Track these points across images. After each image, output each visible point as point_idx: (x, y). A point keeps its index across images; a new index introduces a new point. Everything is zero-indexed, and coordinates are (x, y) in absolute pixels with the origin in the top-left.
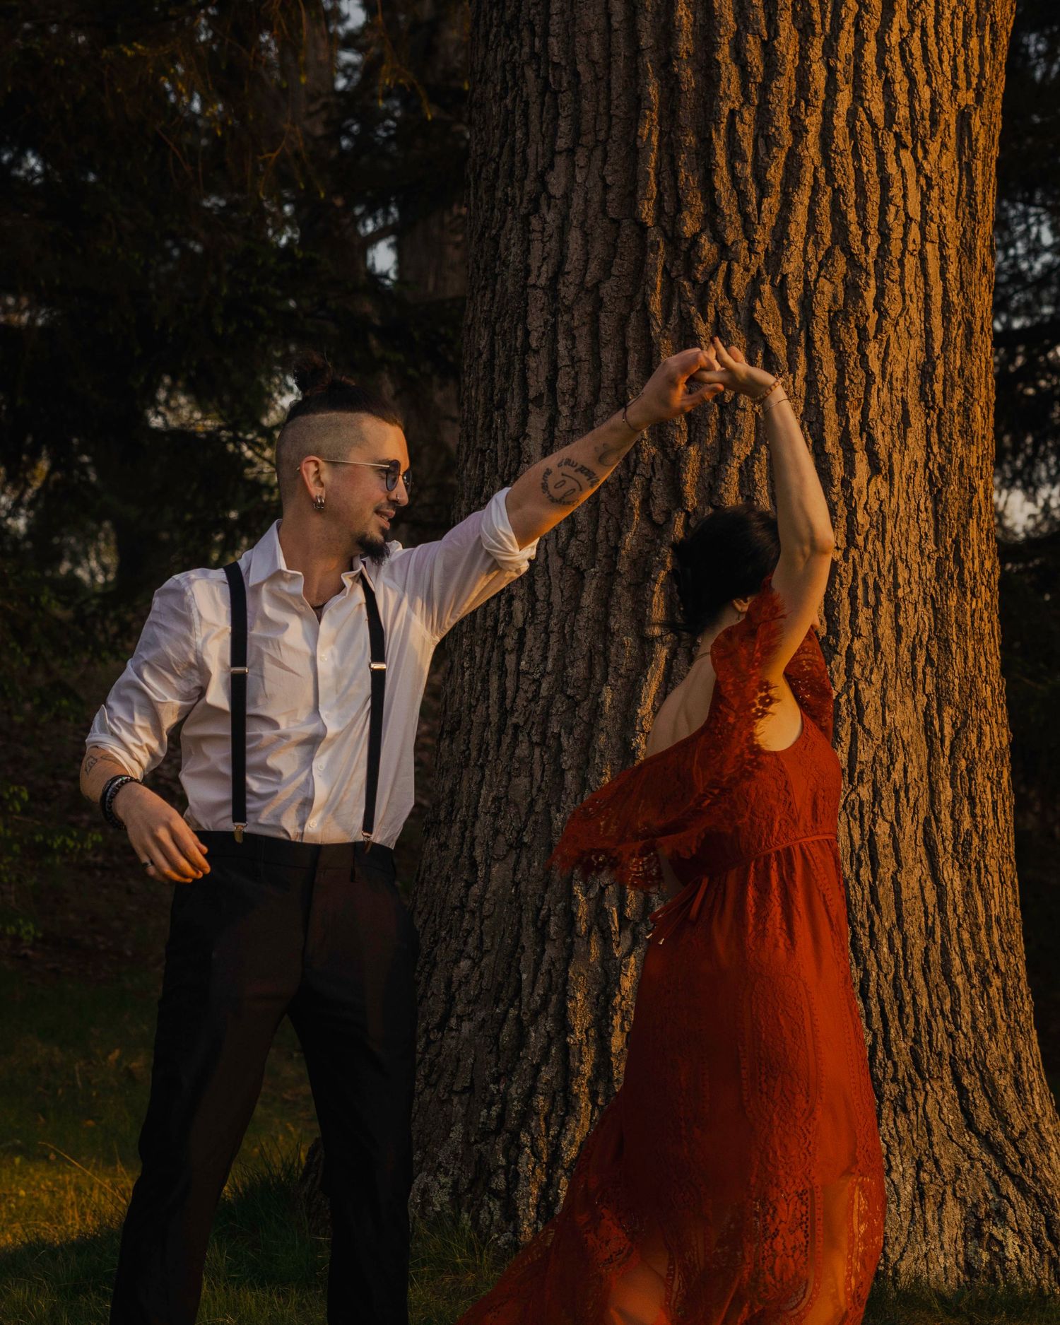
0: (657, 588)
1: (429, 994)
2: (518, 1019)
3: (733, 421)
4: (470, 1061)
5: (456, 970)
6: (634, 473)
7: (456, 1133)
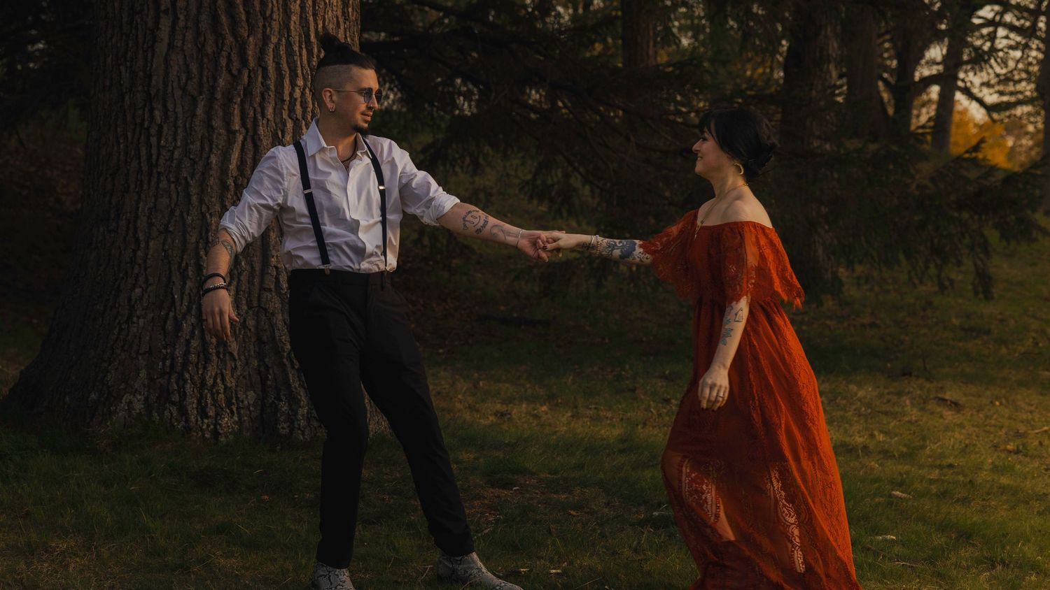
0: (236, 106)
1: (117, 306)
2: (175, 318)
3: (270, 26)
4: (148, 338)
5: (133, 294)
6: (222, 50)
7: (143, 374)
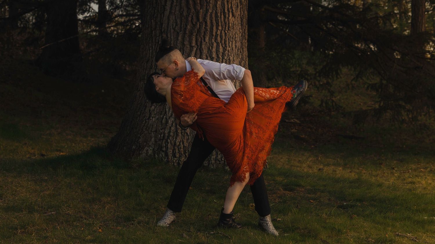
0: (194, 36)
1: (145, 112)
2: (166, 118)
3: (209, 5)
4: (155, 126)
5: (151, 108)
6: (189, 14)
7: (153, 139)
